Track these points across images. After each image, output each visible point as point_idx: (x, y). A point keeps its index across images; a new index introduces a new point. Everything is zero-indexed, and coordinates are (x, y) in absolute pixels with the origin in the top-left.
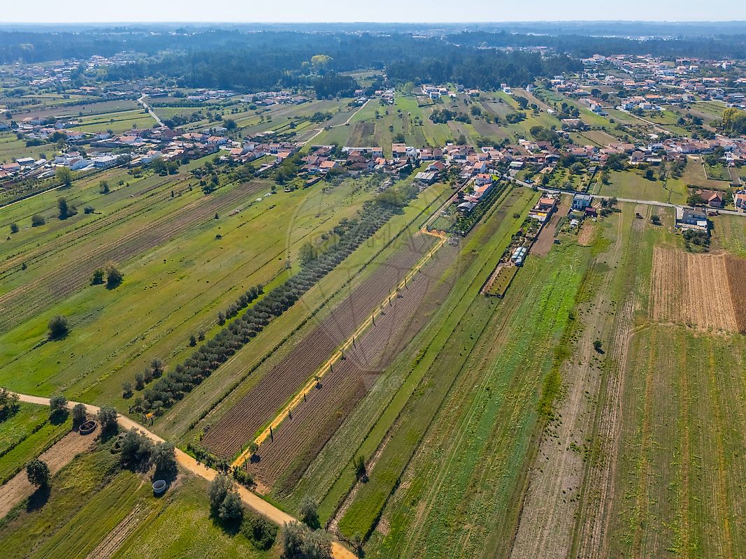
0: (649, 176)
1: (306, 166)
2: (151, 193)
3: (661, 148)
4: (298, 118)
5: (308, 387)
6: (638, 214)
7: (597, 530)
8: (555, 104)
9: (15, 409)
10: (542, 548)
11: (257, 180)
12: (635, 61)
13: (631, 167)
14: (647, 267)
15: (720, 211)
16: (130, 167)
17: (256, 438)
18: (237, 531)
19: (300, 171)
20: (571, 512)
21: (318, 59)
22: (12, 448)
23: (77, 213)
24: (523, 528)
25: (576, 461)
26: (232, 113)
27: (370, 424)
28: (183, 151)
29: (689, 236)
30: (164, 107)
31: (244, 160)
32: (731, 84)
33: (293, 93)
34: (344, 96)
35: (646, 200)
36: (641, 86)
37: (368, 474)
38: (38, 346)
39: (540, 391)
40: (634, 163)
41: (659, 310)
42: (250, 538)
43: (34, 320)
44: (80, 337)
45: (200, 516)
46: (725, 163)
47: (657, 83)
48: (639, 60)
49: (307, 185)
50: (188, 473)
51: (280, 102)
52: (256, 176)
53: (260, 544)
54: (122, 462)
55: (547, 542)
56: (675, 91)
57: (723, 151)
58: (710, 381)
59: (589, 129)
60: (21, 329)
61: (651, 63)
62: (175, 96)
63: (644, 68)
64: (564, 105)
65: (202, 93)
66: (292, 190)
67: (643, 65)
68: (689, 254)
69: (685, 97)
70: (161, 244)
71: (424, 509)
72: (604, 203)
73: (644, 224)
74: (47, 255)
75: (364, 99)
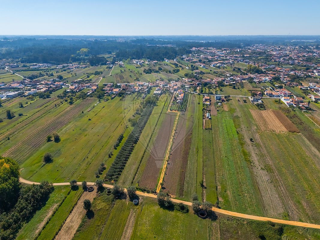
0: (234, 88)
1: (107, 91)
2: (45, 105)
3: (233, 79)
4: (88, 74)
5: (165, 164)
6: (238, 100)
7: (282, 189)
8: (188, 65)
9: (53, 189)
10: (271, 196)
11: (89, 98)
12: (208, 49)
13: (227, 85)
14: (251, 116)
15: (263, 97)
16: (25, 96)
17: (159, 182)
18: (174, 209)
19: (106, 93)
20: (272, 186)
21: (83, 50)
22: (63, 201)
23: (15, 116)
24: (262, 192)
25: (265, 172)
26: (57, 73)
27: (195, 172)
28: (47, 89)
29: (258, 105)
30: (21, 71)
31: (78, 91)
32: (243, 57)
33: (79, 64)
34: (102, 64)
35: (238, 95)
36: (214, 58)
37: (205, 186)
38: (43, 166)
39: (242, 155)
40: (227, 84)
41: (263, 128)
42: (180, 210)
43: (31, 158)
44: (58, 160)
45: (157, 208)
46: (255, 82)
47: (219, 57)
48: (209, 49)
49: (112, 98)
50: (142, 196)
51: (75, 67)
52: (88, 96)
53: (184, 211)
54: (115, 197)
55: (271, 194)
56: (227, 60)
57: (253, 79)
58: (289, 145)
59: (204, 74)
60: (28, 161)
61: (214, 50)
62: (23, 67)
63: (212, 52)
64: (192, 66)
65: (36, 65)
66: (107, 101)
67: (211, 51)
68: (261, 111)
69: (231, 61)
70: (67, 124)
71: (229, 193)
72: (226, 97)
73: (242, 103)
74: (16, 133)
75: (112, 65)
